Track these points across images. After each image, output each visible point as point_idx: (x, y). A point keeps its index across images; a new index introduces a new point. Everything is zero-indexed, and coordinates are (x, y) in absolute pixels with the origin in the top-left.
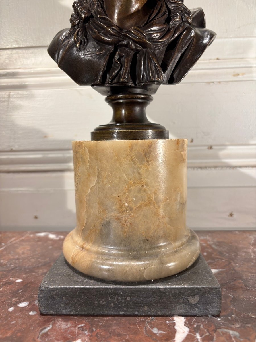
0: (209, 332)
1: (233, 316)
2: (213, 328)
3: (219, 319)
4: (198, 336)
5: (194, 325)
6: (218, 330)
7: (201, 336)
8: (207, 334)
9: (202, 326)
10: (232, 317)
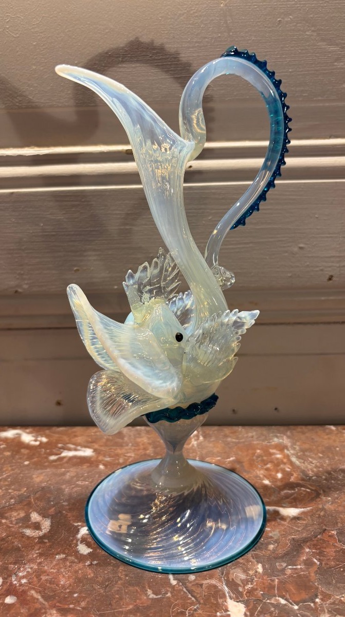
1: (317, 600)
3: (296, 607)
10: (315, 603)
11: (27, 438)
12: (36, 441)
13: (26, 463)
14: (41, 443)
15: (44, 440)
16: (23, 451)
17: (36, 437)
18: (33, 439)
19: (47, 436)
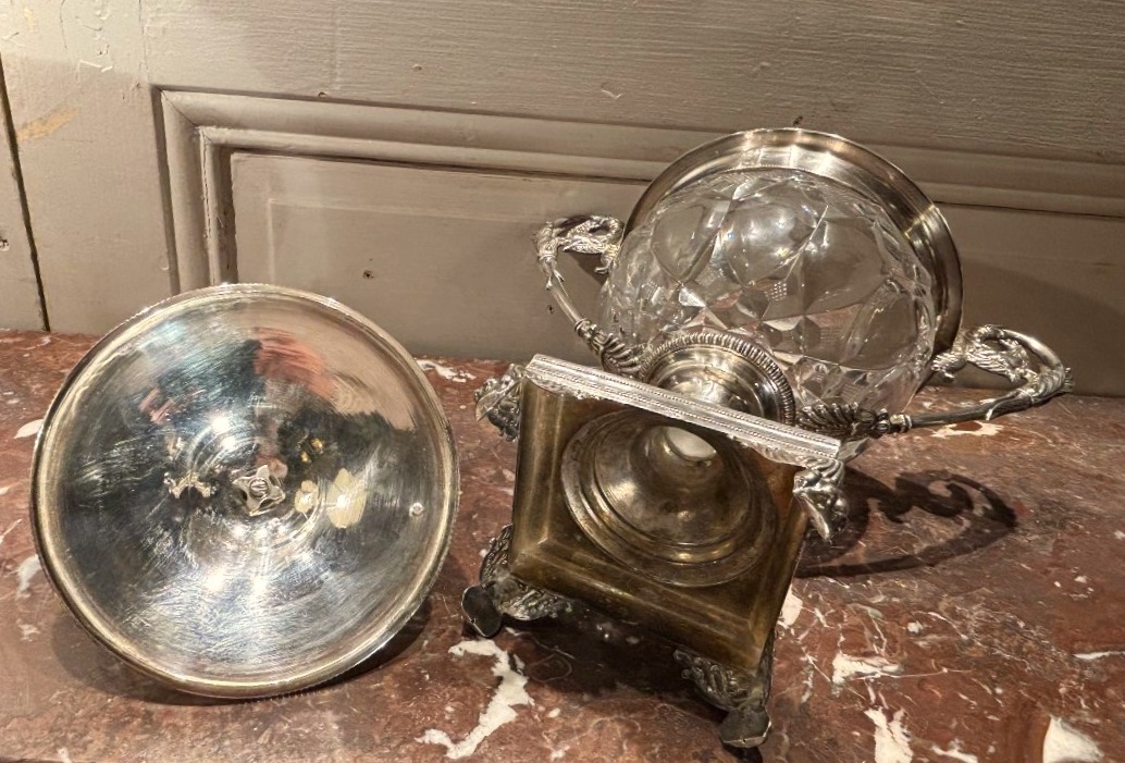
0: (834, 608)
1: (869, 582)
2: (839, 601)
3: (847, 587)
4: (818, 613)
5: (807, 594)
6: (849, 605)
7: (823, 613)
8: (832, 611)
9: (821, 598)
10: (867, 584)
11: (446, 373)
12: (461, 378)
13: (463, 407)
14: (468, 379)
15: (469, 375)
16: (448, 389)
17: (458, 371)
18: (454, 374)
19: (471, 372)
